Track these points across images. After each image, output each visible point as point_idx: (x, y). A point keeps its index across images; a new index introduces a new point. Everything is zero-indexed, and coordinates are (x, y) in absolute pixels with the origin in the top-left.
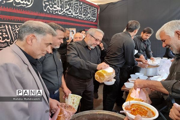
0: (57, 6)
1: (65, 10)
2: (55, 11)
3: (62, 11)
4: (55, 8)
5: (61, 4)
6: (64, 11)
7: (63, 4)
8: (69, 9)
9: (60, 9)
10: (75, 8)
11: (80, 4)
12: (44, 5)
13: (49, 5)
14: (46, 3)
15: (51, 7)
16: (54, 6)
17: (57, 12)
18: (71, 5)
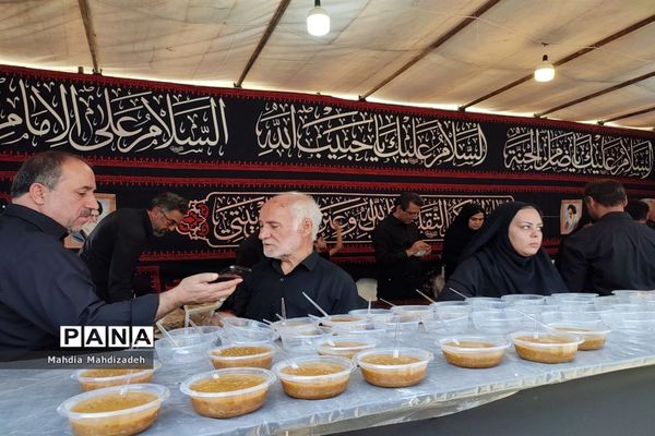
0: (534, 154)
1: (551, 159)
2: (528, 165)
3: (543, 162)
4: (527, 158)
5: (542, 147)
6: (550, 161)
7: (547, 148)
8: (564, 154)
9: (539, 158)
10: (580, 150)
11: (593, 138)
12: (506, 156)
13: (516, 155)
14: (510, 152)
15: (520, 159)
16: (526, 155)
17: (531, 167)
18: (567, 147)
